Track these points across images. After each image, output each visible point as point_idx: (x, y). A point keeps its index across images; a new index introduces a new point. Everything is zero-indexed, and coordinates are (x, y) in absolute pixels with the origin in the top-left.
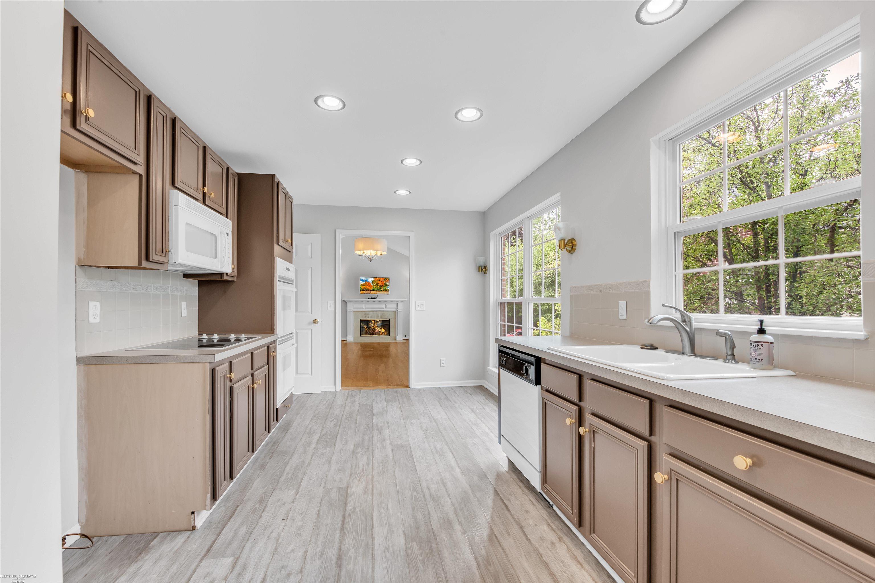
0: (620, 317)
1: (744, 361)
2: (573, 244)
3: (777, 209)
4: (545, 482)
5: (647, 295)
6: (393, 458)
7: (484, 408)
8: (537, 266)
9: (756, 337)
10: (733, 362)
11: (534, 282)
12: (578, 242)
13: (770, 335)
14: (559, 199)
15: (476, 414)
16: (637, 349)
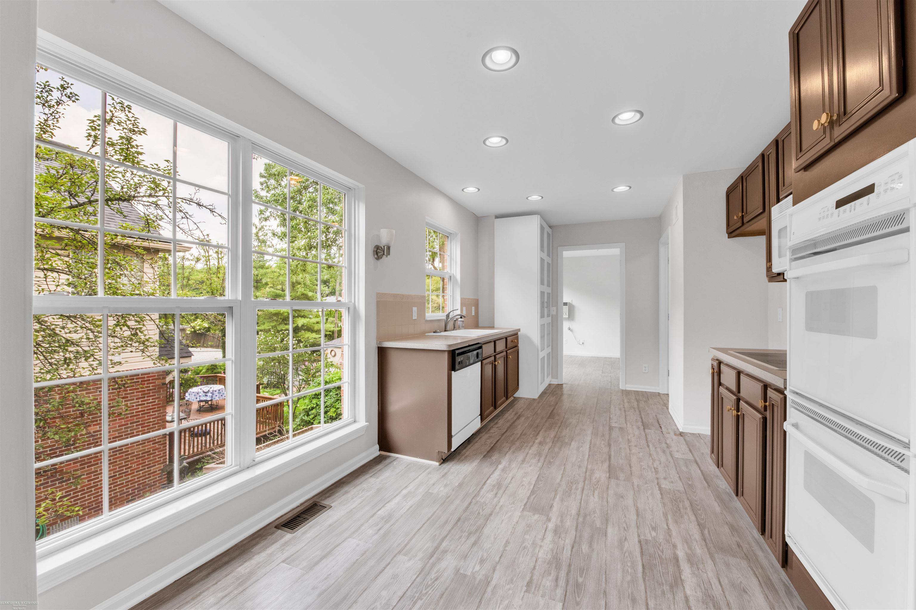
6: (556, 495)
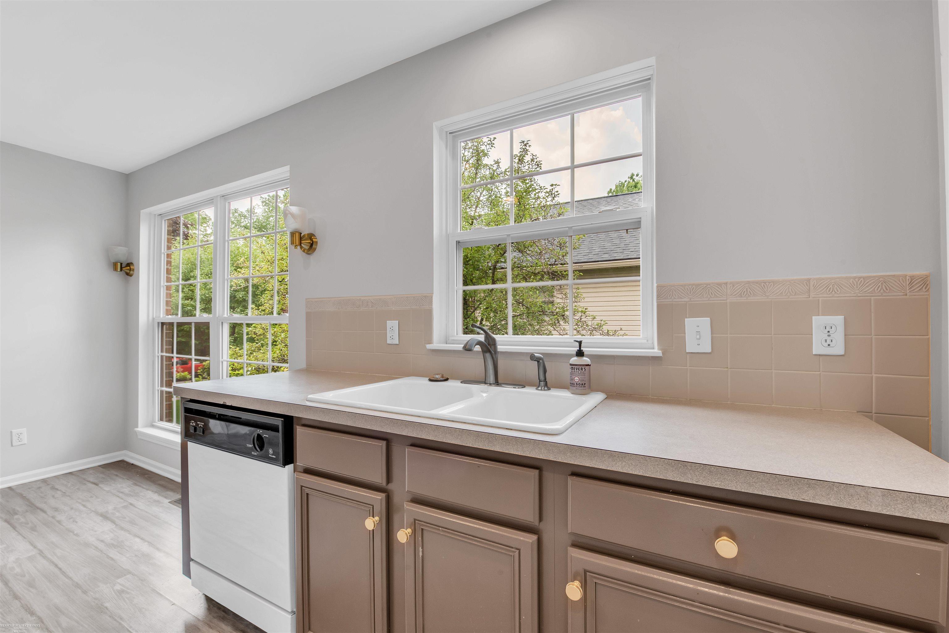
0: (389, 341)
1: (561, 386)
2: (313, 241)
3: (568, 228)
4: (308, 627)
5: (429, 314)
7: (131, 504)
8: (207, 277)
9: (575, 360)
10: (546, 389)
11: (203, 297)
12: (319, 239)
13: (589, 356)
14: (288, 177)
15: (113, 522)
16: (425, 381)
